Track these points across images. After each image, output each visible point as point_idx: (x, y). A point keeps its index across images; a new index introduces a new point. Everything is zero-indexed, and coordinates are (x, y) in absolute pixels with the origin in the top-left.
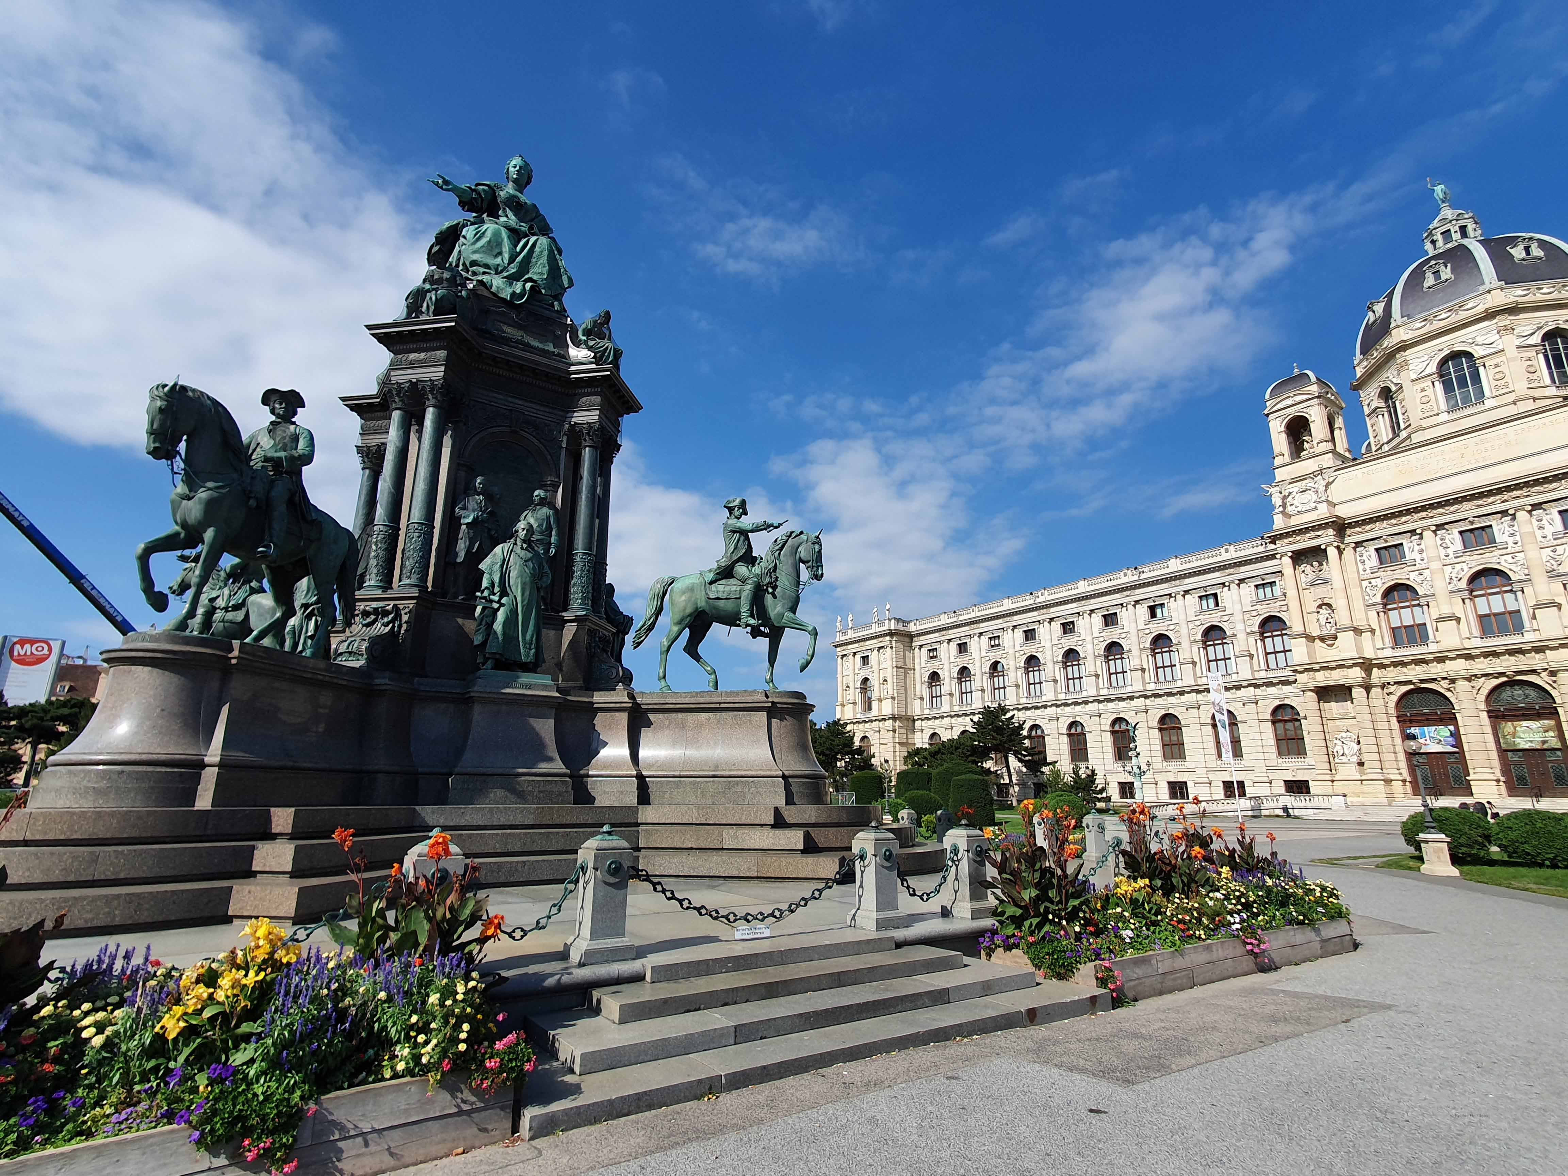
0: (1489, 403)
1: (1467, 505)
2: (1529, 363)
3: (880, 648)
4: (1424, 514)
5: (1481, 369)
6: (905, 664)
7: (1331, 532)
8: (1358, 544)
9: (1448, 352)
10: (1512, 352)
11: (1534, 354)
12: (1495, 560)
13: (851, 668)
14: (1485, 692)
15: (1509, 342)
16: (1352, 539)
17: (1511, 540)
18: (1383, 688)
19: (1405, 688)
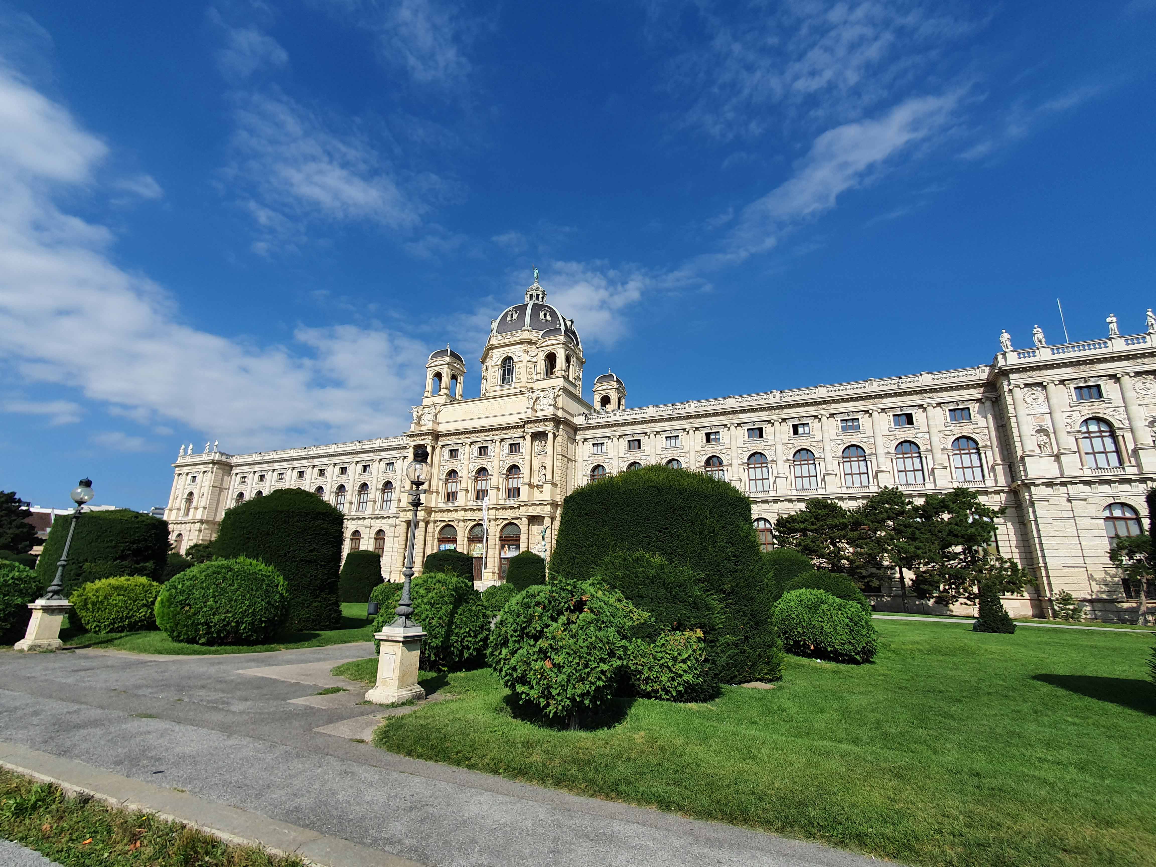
0: (513, 385)
1: (482, 434)
3: (205, 472)
4: (467, 436)
5: (515, 368)
6: (222, 484)
7: (430, 437)
8: (443, 446)
9: (506, 355)
12: (486, 463)
13: (183, 483)
14: (469, 528)
15: (524, 357)
16: (439, 443)
17: (492, 454)
18: (435, 522)
19: (444, 524)
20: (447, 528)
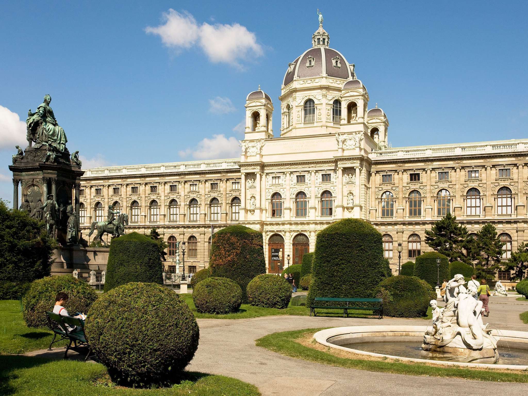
0: (315, 124)
1: (300, 166)
2: (328, 111)
4: (288, 167)
5: (316, 109)
7: (259, 167)
8: (268, 174)
9: (308, 98)
10: (324, 105)
11: (330, 108)
12: (303, 189)
14: (293, 237)
15: (324, 101)
16: (266, 171)
17: (309, 182)
18: (266, 232)
19: (272, 234)
20: (275, 237)
